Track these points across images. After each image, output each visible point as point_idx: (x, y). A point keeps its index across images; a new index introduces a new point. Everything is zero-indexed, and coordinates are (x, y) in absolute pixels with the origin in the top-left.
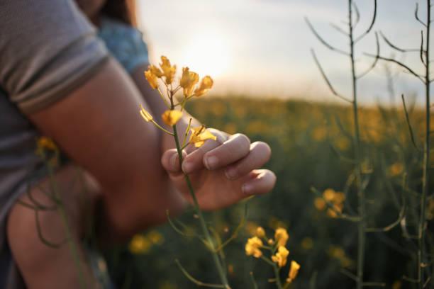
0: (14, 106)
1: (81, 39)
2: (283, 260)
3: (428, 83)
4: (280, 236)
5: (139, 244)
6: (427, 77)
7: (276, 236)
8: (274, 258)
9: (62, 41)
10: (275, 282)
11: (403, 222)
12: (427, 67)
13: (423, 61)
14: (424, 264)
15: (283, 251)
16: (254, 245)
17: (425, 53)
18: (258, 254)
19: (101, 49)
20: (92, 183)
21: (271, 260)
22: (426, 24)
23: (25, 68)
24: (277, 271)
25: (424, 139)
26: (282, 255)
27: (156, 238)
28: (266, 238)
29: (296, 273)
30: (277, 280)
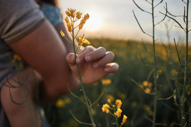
0: (3, 40)
1: (33, 10)
2: (119, 114)
3: (187, 32)
4: (118, 103)
5: (60, 103)
6: (187, 29)
7: (116, 103)
8: (115, 114)
9: (24, 11)
10: (116, 124)
11: (175, 97)
12: (187, 24)
13: (185, 22)
14: (184, 117)
15: (119, 110)
16: (106, 108)
17: (186, 17)
18: (108, 111)
19: (42, 15)
20: (38, 75)
21: (114, 114)
22: (187, 3)
23: (7, 23)
24: (117, 119)
25: (185, 59)
26: (119, 112)
27: (68, 101)
28: (111, 104)
29: (126, 120)
30: (117, 123)
